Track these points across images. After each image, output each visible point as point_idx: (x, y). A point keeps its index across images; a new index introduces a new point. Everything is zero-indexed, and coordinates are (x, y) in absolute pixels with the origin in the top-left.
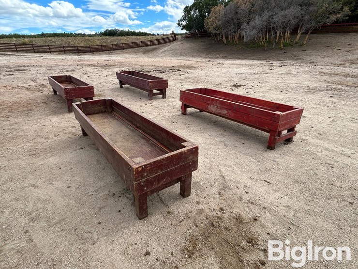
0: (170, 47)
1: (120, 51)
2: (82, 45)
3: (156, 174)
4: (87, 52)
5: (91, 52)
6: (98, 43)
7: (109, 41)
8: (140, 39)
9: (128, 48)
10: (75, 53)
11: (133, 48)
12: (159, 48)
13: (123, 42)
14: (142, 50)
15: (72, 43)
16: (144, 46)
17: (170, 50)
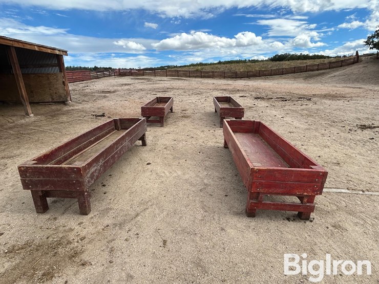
0: (345, 70)
1: (278, 76)
2: (242, 71)
3: (38, 178)
4: (245, 77)
5: (248, 77)
6: (257, 69)
7: (270, 66)
8: (306, 63)
9: (288, 73)
10: (233, 78)
11: (294, 73)
12: (328, 73)
13: (284, 67)
14: (304, 75)
15: (233, 69)
16: (308, 71)
17: (343, 75)
